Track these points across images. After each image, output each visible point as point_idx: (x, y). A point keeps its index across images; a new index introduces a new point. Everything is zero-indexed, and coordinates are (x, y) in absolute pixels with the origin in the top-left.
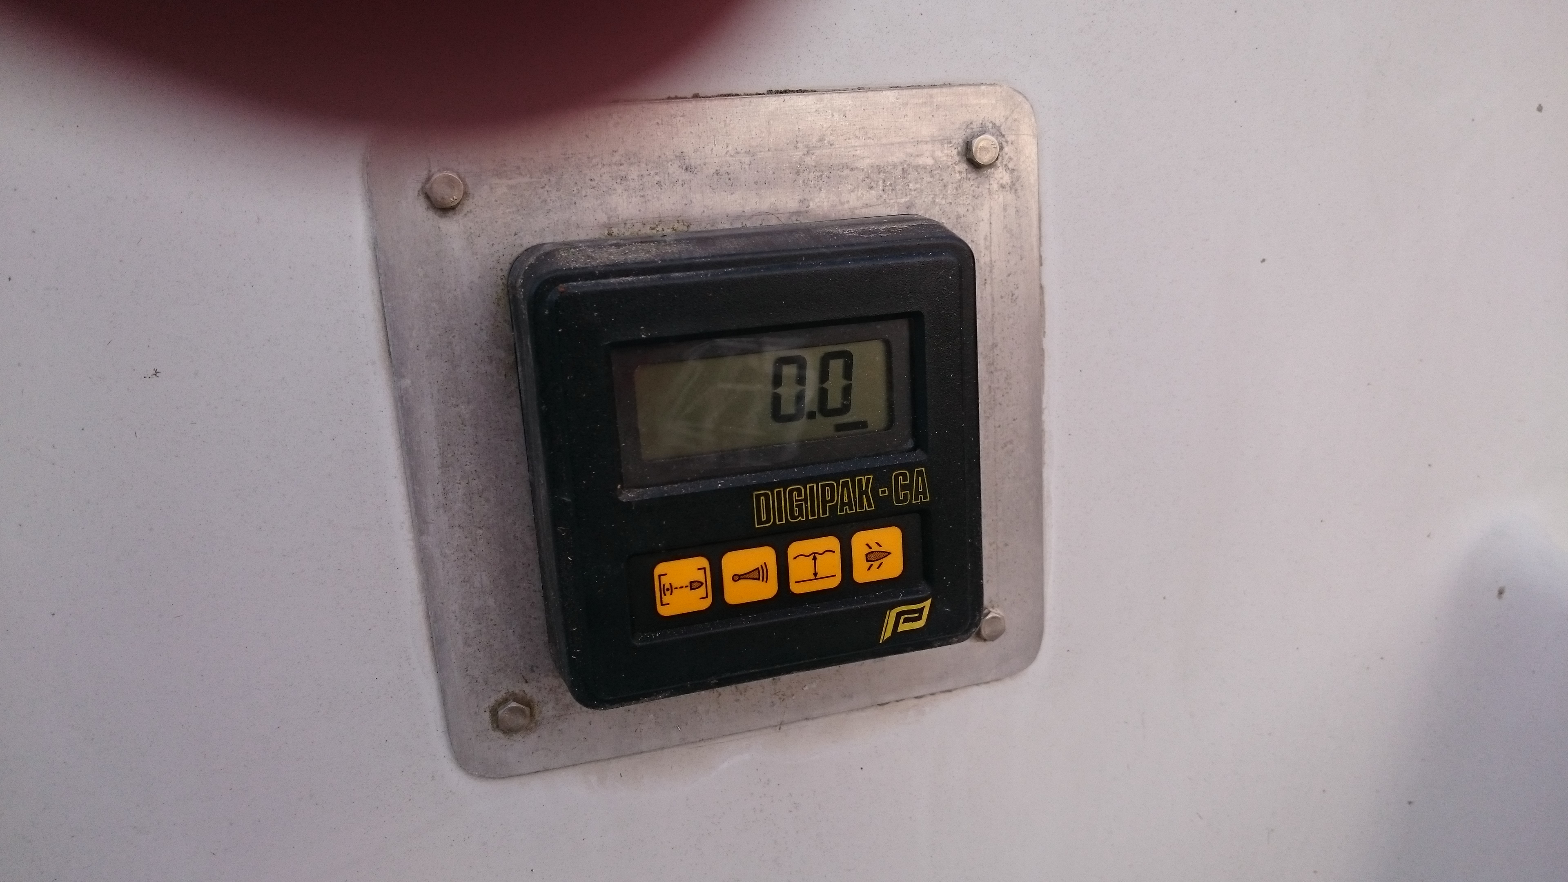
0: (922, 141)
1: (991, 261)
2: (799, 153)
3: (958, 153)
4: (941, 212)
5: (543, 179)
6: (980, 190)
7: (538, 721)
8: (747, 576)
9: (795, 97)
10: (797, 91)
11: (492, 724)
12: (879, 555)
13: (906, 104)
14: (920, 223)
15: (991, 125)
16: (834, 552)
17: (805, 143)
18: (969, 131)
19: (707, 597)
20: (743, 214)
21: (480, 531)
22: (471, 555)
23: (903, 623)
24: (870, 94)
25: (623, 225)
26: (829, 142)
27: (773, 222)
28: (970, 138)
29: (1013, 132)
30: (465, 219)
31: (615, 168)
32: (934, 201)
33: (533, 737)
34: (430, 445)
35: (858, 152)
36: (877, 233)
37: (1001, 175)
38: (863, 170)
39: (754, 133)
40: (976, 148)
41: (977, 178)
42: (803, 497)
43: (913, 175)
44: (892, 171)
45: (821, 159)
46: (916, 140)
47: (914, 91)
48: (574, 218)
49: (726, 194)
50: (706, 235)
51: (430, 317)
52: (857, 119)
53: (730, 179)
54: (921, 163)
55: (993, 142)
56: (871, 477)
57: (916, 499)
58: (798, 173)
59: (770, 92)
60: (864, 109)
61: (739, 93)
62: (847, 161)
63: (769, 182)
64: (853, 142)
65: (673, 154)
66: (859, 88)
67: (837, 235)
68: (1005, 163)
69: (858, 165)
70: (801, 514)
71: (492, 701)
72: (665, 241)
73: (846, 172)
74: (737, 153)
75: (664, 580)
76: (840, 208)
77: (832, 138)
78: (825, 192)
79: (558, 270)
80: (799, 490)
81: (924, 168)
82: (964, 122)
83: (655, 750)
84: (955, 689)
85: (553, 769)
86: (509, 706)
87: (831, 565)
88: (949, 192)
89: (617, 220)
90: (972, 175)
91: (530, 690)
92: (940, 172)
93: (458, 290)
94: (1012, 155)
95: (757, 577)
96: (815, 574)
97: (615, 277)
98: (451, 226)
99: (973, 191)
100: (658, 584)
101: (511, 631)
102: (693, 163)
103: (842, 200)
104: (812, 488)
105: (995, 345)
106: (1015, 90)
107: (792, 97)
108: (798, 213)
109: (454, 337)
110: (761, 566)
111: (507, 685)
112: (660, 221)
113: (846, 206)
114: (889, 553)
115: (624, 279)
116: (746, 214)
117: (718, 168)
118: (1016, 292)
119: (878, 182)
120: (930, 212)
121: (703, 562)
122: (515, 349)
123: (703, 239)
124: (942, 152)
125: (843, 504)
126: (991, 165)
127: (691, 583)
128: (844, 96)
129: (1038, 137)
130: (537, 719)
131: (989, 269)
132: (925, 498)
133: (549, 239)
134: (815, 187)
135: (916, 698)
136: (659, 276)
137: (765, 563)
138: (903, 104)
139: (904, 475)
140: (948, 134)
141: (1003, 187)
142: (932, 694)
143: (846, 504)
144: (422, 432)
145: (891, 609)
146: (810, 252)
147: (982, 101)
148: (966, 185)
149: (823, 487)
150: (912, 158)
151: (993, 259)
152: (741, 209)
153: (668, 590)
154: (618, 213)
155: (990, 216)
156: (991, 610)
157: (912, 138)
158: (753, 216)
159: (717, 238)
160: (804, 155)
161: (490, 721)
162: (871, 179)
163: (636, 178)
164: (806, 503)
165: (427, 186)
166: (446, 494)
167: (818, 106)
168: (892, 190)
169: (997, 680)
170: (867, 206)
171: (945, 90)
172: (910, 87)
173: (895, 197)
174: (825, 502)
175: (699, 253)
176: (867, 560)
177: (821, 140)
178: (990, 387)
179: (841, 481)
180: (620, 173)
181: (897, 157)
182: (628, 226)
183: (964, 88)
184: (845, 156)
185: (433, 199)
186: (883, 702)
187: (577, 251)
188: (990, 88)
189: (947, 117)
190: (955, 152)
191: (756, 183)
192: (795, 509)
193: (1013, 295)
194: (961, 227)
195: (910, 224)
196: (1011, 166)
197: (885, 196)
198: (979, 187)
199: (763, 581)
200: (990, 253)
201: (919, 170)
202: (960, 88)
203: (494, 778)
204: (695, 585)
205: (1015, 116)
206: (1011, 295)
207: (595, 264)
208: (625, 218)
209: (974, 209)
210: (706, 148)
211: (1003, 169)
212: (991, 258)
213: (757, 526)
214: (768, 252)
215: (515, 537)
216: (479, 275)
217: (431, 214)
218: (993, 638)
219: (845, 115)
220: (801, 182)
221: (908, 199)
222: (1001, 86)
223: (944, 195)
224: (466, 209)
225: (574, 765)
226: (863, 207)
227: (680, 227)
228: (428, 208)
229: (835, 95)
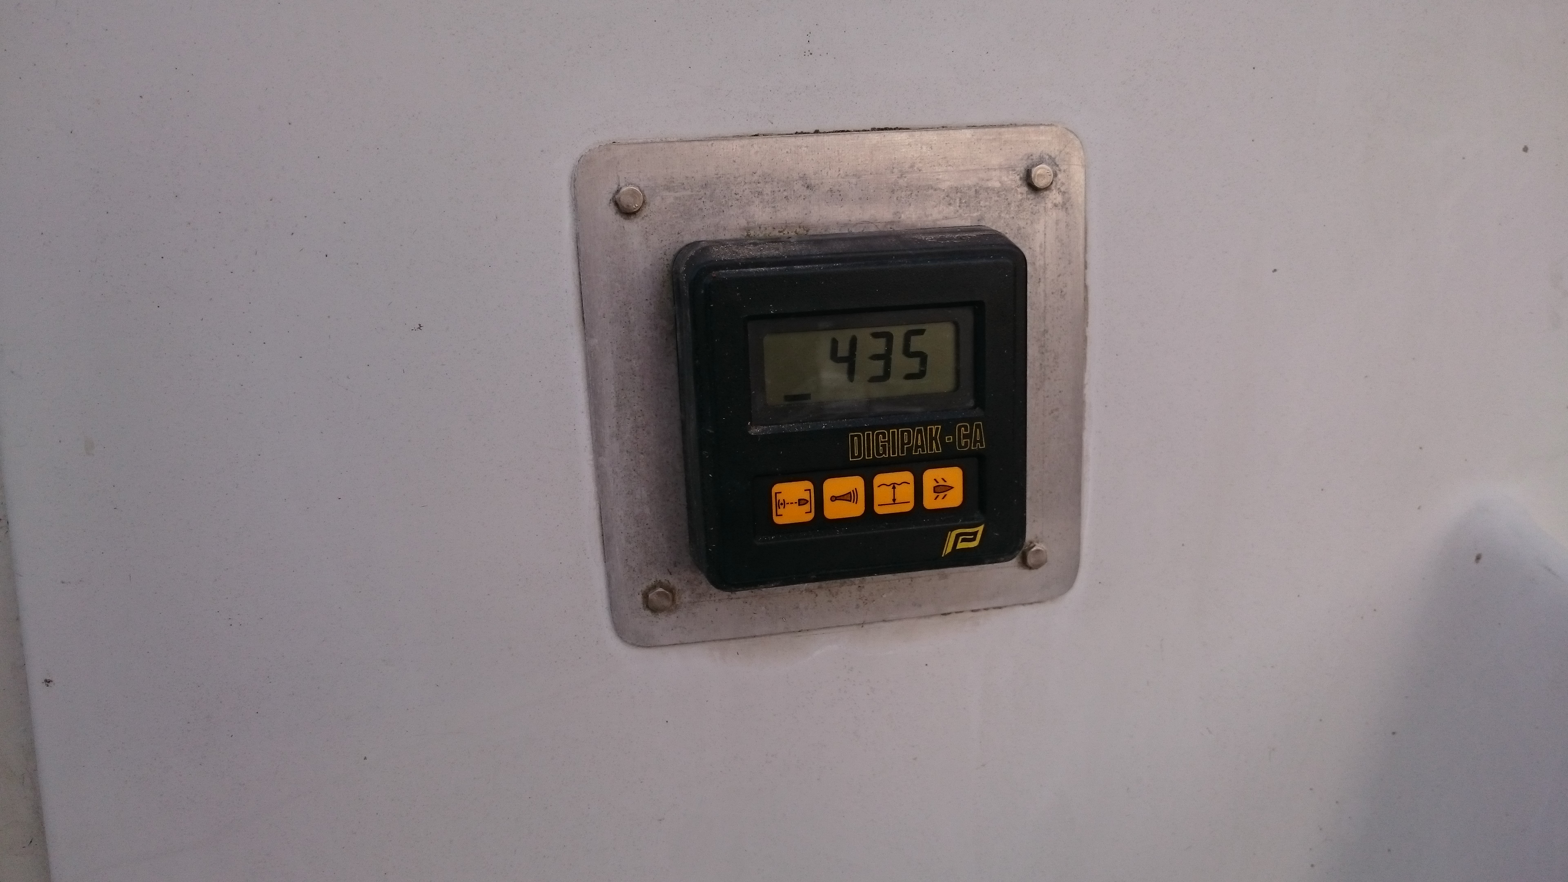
0: (991, 169)
1: (1045, 264)
2: (894, 176)
3: (1021, 179)
4: (1005, 224)
5: (700, 193)
6: (1037, 207)
7: (678, 605)
8: (842, 498)
9: (893, 133)
10: (895, 129)
11: (643, 604)
12: (944, 489)
13: (979, 140)
14: (986, 233)
15: (1047, 157)
16: (909, 484)
17: (899, 169)
18: (1030, 161)
19: (811, 512)
20: (850, 223)
21: (642, 456)
22: (634, 474)
23: (961, 542)
24: (951, 132)
25: (758, 228)
26: (918, 168)
27: (872, 229)
28: (1030, 166)
29: (1066, 163)
30: (643, 221)
31: (754, 185)
32: (1000, 216)
33: (673, 617)
34: (609, 389)
35: (941, 177)
36: (951, 240)
37: (1054, 197)
38: (944, 190)
39: (860, 160)
40: (1035, 175)
41: (1035, 198)
42: (887, 440)
43: (983, 195)
44: (967, 192)
45: (911, 182)
46: (987, 168)
47: (987, 130)
48: (722, 222)
49: (837, 206)
50: (820, 238)
51: (614, 293)
52: (941, 151)
53: (840, 195)
54: (990, 185)
55: (1048, 170)
56: (940, 427)
57: (975, 446)
58: (893, 191)
59: (873, 129)
60: (946, 144)
61: (850, 130)
62: (931, 183)
63: (870, 198)
64: (937, 169)
65: (798, 176)
66: (943, 127)
67: (919, 240)
68: (1058, 187)
69: (940, 186)
70: (884, 452)
71: (644, 587)
72: (790, 242)
73: (931, 191)
74: (847, 175)
75: (779, 497)
76: (925, 219)
77: (921, 165)
78: (913, 207)
79: (712, 261)
80: (884, 434)
81: (993, 189)
82: (1025, 154)
83: (765, 635)
84: (1005, 607)
85: (687, 643)
86: (657, 591)
87: (907, 493)
88: (1012, 209)
89: (754, 225)
90: (1031, 196)
91: (673, 581)
92: (1005, 193)
93: (635, 274)
94: (1063, 180)
95: (850, 499)
96: (894, 500)
97: (753, 268)
98: (632, 227)
99: (1032, 208)
100: (775, 500)
101: (661, 534)
102: (813, 182)
103: (927, 213)
104: (893, 433)
105: (1046, 331)
106: (1068, 130)
107: (890, 133)
108: (892, 222)
109: (630, 309)
110: (853, 491)
111: (657, 575)
112: (787, 226)
113: (930, 218)
114: (952, 488)
115: (759, 269)
116: (852, 223)
117: (831, 187)
118: (1064, 290)
119: (955, 200)
120: (996, 224)
121: (808, 485)
122: (675, 319)
123: (820, 240)
124: (1007, 177)
125: (917, 447)
126: (1047, 188)
127: (799, 500)
128: (931, 133)
129: (1086, 167)
130: (677, 603)
131: (1042, 270)
132: (982, 445)
133: (703, 237)
134: (906, 203)
135: (973, 611)
136: (785, 267)
137: (856, 489)
138: (977, 139)
139: (966, 427)
140: (1012, 164)
141: (1056, 205)
142: (986, 609)
143: (919, 447)
144: (604, 379)
145: (952, 531)
146: (899, 253)
147: (1041, 138)
148: (1026, 204)
149: (903, 432)
150: (984, 182)
151: (1047, 263)
152: (847, 218)
153: (782, 504)
154: (755, 219)
155: (1045, 228)
156: (1036, 544)
157: (984, 166)
158: (857, 224)
159: (829, 240)
160: (898, 178)
161: (642, 602)
162: (950, 197)
163: (769, 193)
164: (889, 444)
165: (617, 197)
166: (618, 425)
167: (911, 140)
168: (967, 206)
169: (1039, 602)
170: (946, 218)
171: (1011, 129)
172: (983, 127)
173: (968, 212)
174: (903, 444)
175: (815, 251)
176: (935, 492)
177: (912, 166)
178: (1041, 364)
179: (916, 429)
180: (757, 190)
181: (971, 180)
182: (762, 229)
183: (1027, 128)
184: (931, 179)
185: (620, 207)
186: (946, 612)
187: (725, 247)
188: (1048, 128)
189: (1013, 150)
190: (1018, 178)
191: (860, 199)
192: (880, 448)
193: (1062, 292)
194: (1021, 237)
195: (979, 233)
196: (1063, 189)
197: (961, 211)
198: (1036, 206)
199: (853, 502)
200: (1044, 257)
201: (989, 191)
202: (1023, 128)
203: (643, 647)
204: (802, 502)
205: (1067, 150)
206: (1060, 291)
207: (739, 257)
208: (760, 223)
209: (1032, 223)
210: (823, 171)
211: (1056, 192)
212: (1045, 261)
213: (851, 460)
214: (866, 252)
215: (667, 462)
216: (650, 263)
217: (618, 217)
218: (1037, 566)
219: (931, 148)
220: (895, 199)
221: (979, 213)
222: (1056, 126)
223: (1008, 211)
224: (644, 213)
225: (703, 642)
226: (943, 219)
227: (801, 231)
228: (617, 213)
229: (924, 133)
